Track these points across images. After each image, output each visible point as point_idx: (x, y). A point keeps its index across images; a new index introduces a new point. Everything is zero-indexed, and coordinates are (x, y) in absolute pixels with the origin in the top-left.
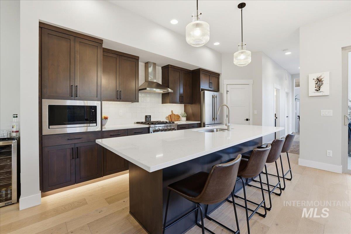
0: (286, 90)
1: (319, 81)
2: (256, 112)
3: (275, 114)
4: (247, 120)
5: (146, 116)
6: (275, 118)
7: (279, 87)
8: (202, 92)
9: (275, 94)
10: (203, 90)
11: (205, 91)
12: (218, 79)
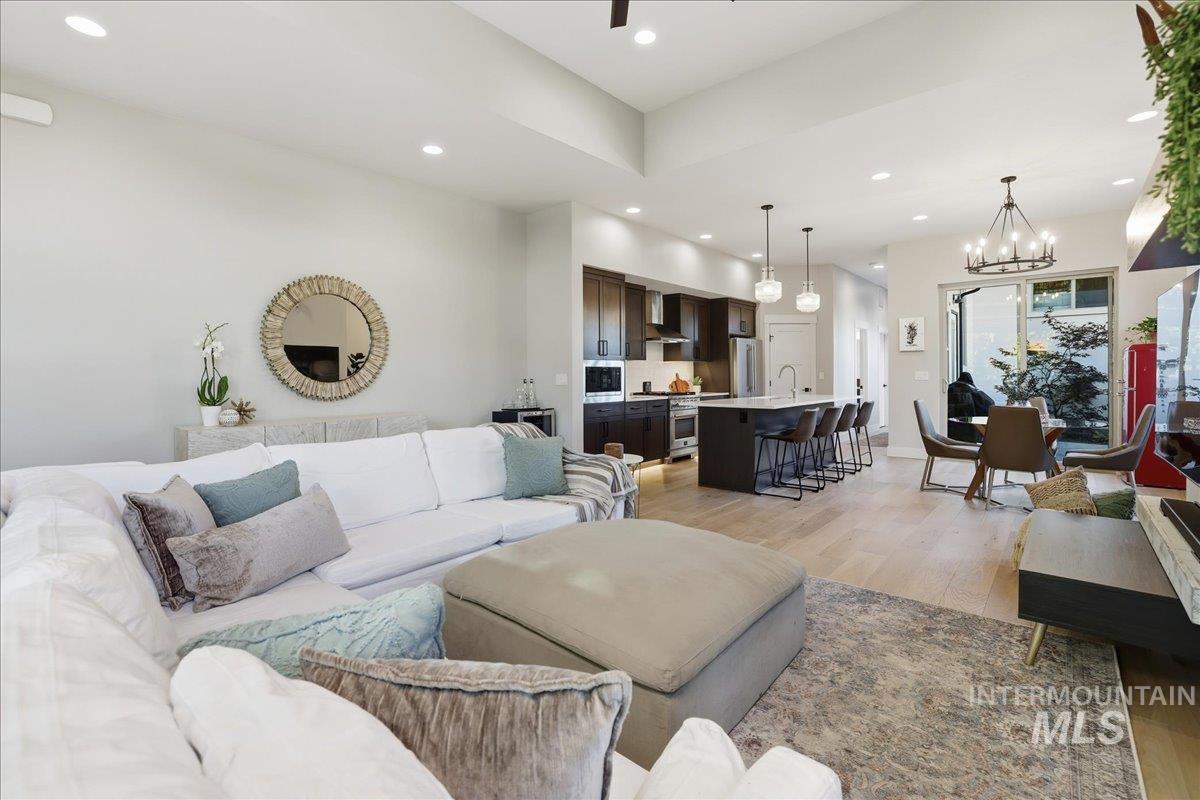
0: (882, 330)
1: (912, 330)
2: (821, 376)
3: (858, 381)
4: (807, 390)
5: (645, 384)
6: (857, 388)
7: (865, 325)
8: (731, 340)
9: (858, 337)
10: (732, 336)
11: (738, 339)
12: (754, 313)
